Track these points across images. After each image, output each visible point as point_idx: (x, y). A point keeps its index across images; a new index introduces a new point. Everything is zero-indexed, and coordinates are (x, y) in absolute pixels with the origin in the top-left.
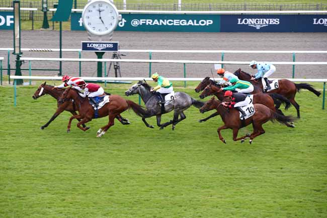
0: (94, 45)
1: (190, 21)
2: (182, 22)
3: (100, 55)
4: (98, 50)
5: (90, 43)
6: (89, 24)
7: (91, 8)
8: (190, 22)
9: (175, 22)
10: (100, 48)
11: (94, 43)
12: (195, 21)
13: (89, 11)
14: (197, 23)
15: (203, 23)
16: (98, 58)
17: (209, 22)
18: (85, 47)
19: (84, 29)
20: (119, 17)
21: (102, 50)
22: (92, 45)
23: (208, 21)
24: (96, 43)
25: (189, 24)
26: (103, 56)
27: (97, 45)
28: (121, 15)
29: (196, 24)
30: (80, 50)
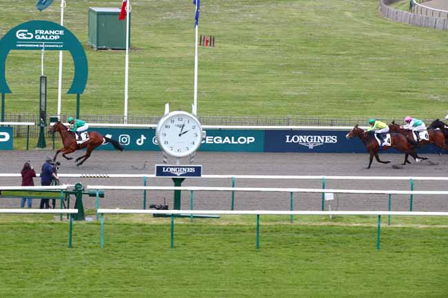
0: (171, 169)
1: (227, 138)
2: (217, 140)
3: (178, 182)
4: (176, 175)
5: (166, 167)
6: (166, 143)
7: (169, 123)
8: (227, 140)
9: (207, 140)
10: (179, 174)
11: (171, 167)
12: (233, 138)
13: (167, 127)
14: (236, 140)
15: (242, 140)
16: (175, 186)
17: (250, 140)
18: (160, 172)
19: (159, 149)
20: (203, 134)
21: (181, 175)
22: (169, 170)
23: (249, 138)
24: (173, 167)
25: (225, 141)
26: (182, 183)
27: (175, 170)
28: (205, 132)
29: (233, 142)
30: (154, 176)
